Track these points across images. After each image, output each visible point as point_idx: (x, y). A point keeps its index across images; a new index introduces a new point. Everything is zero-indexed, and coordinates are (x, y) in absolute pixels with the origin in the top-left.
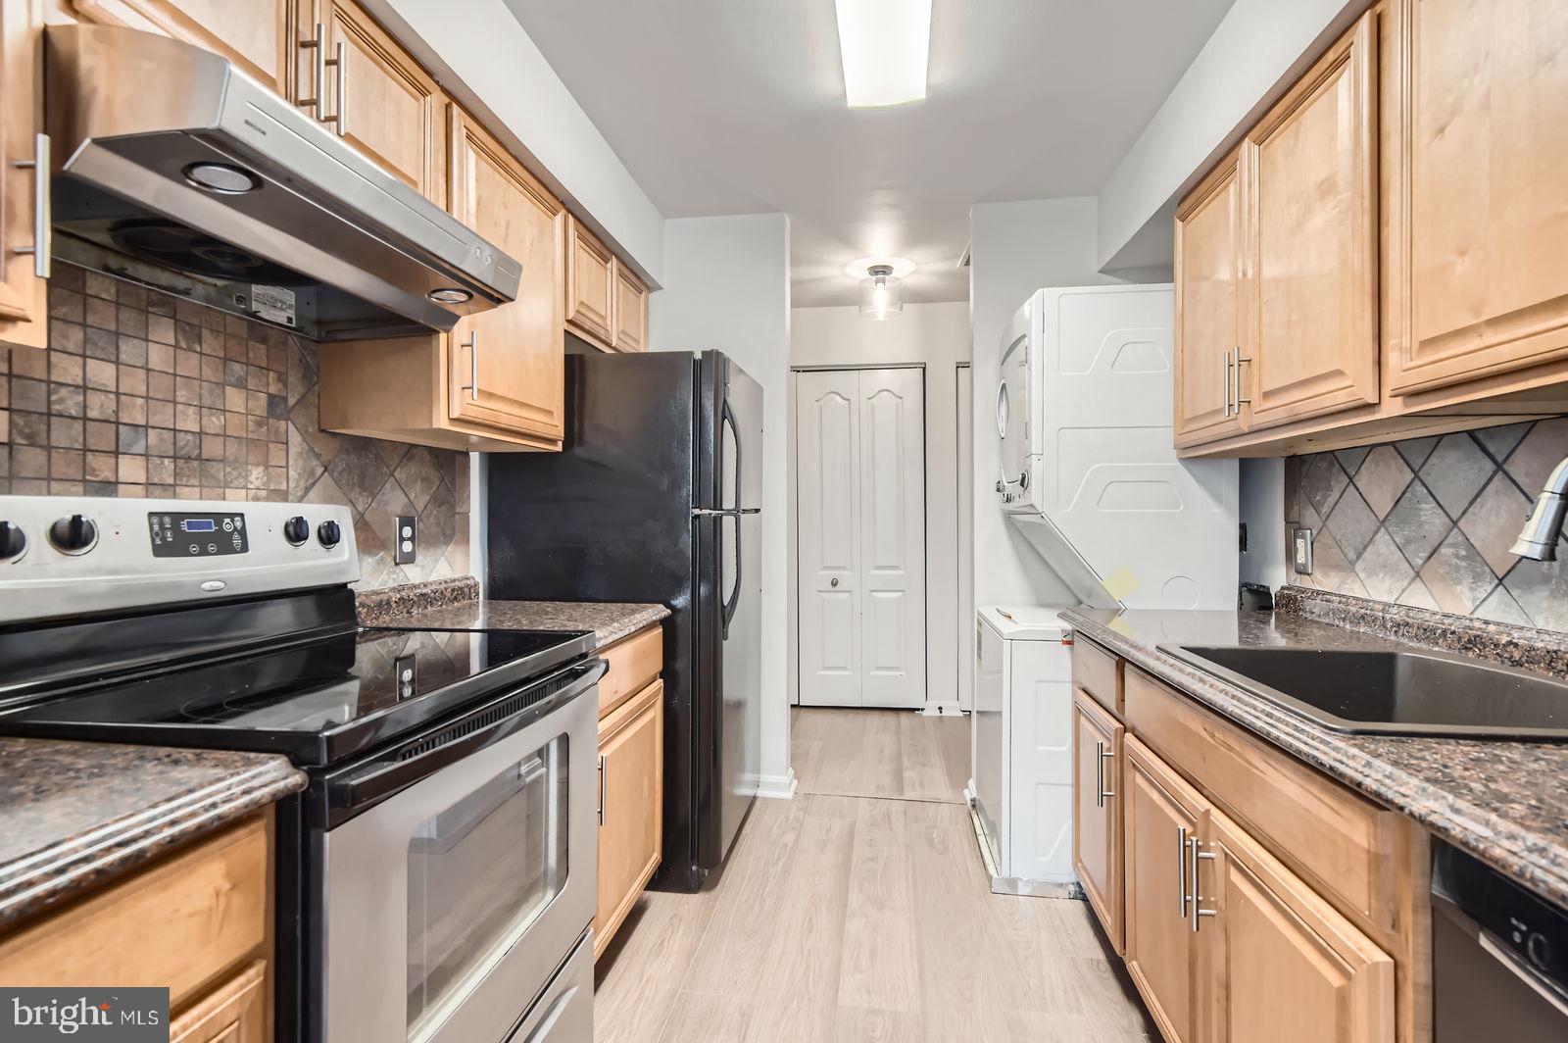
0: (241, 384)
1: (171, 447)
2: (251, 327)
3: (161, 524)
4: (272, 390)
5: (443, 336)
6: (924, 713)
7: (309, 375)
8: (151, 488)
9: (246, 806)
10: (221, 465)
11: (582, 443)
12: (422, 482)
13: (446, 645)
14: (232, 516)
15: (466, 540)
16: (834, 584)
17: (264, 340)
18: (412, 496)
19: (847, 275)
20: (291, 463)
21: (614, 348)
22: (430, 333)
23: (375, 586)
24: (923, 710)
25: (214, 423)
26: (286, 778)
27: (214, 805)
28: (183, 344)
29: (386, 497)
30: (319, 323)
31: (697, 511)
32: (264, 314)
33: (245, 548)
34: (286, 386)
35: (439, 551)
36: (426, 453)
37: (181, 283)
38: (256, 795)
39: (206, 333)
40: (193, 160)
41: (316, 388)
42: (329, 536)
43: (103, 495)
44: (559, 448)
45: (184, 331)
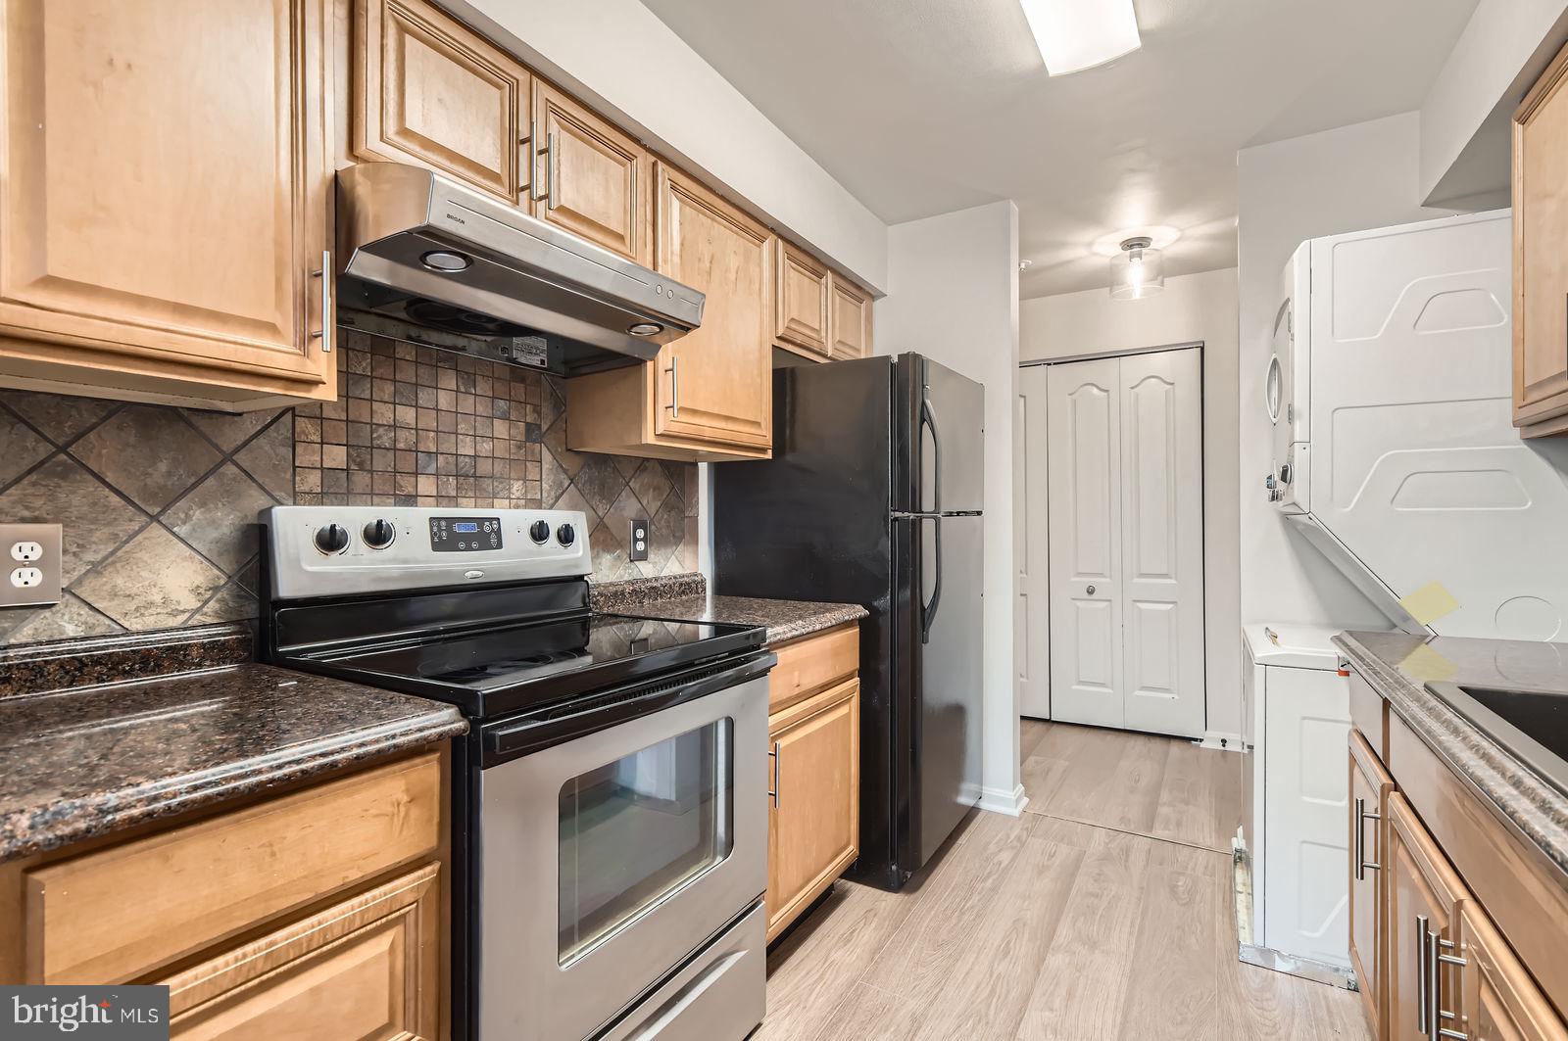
0: (506, 417)
1: (454, 468)
2: (513, 370)
3: (439, 527)
4: (529, 419)
5: (650, 364)
6: (1202, 745)
7: (560, 405)
8: (440, 499)
9: (417, 740)
10: (491, 480)
11: (793, 449)
12: (654, 490)
13: (677, 632)
14: (490, 520)
15: (695, 540)
16: (1091, 591)
17: (523, 380)
18: (645, 503)
19: (1095, 254)
20: (544, 477)
21: (830, 358)
22: (639, 363)
23: (613, 578)
24: (1201, 740)
25: (485, 447)
26: (452, 723)
27: (394, 737)
28: (462, 389)
29: (622, 504)
30: (565, 362)
31: (898, 514)
32: (523, 360)
33: (499, 546)
34: (539, 414)
35: (669, 551)
36: (658, 466)
37: (461, 342)
38: (426, 733)
39: (479, 378)
40: (428, 250)
41: (564, 415)
42: (566, 536)
43: (407, 506)
44: (769, 455)
45: (463, 378)
